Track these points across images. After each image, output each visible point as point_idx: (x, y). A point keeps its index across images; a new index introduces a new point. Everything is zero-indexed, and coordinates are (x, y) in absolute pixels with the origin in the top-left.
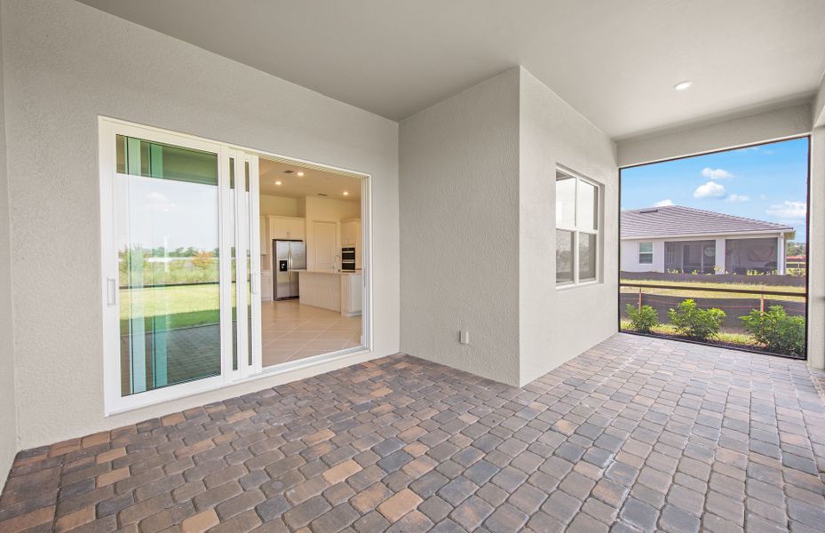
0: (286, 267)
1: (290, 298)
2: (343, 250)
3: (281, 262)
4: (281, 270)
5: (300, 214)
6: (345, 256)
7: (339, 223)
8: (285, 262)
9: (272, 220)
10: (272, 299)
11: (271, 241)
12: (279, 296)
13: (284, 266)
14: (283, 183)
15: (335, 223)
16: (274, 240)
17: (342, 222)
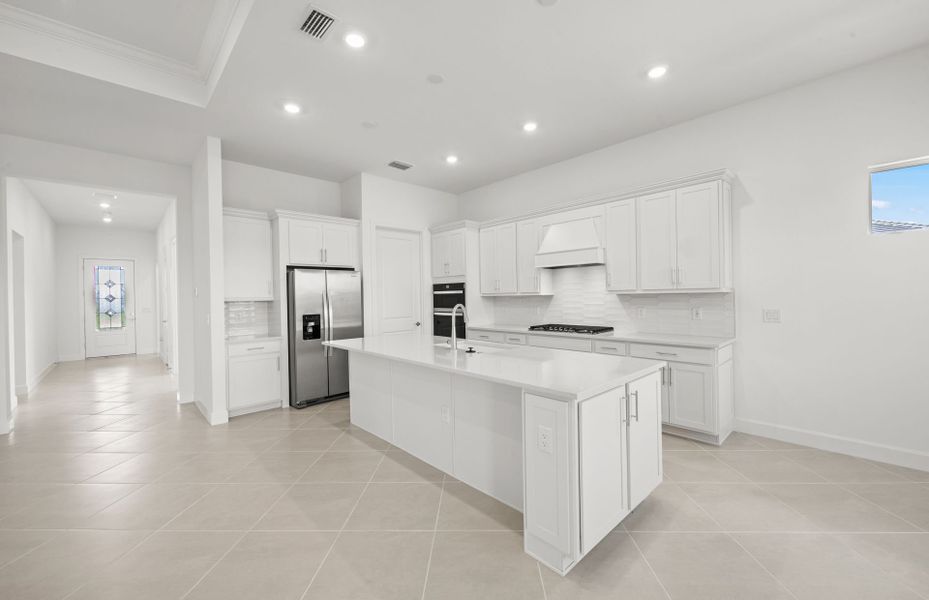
0: (317, 329)
1: (329, 398)
2: (437, 287)
3: (307, 319)
4: (306, 336)
5: (349, 211)
6: (439, 301)
7: (426, 235)
8: (316, 318)
9: (282, 223)
10: (286, 404)
11: (283, 271)
12: (302, 397)
13: (313, 328)
14: (304, 110)
15: (419, 233)
16: (290, 268)
17: (432, 232)
